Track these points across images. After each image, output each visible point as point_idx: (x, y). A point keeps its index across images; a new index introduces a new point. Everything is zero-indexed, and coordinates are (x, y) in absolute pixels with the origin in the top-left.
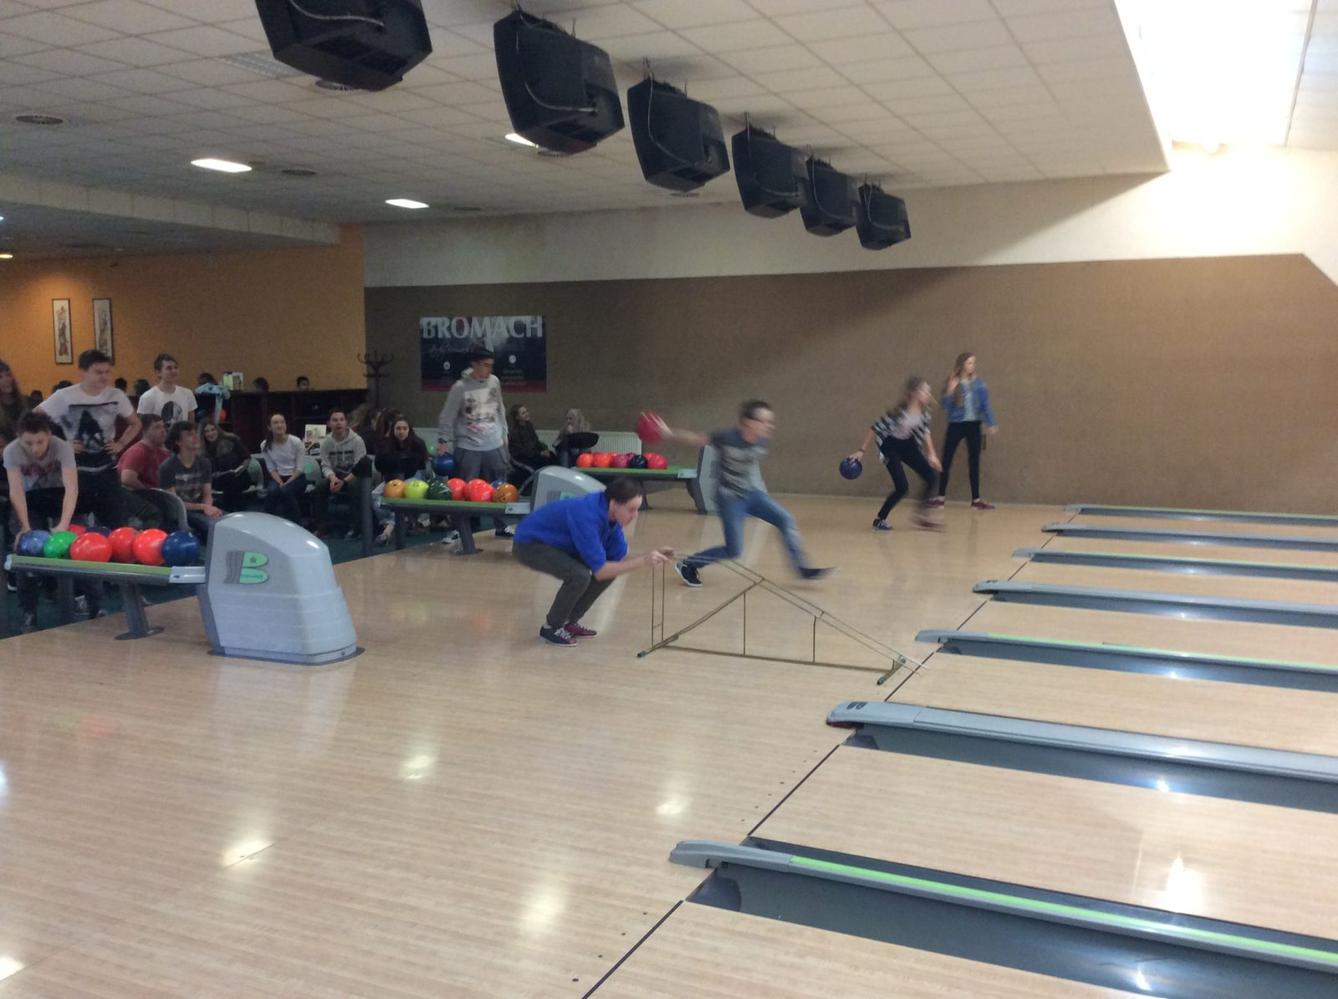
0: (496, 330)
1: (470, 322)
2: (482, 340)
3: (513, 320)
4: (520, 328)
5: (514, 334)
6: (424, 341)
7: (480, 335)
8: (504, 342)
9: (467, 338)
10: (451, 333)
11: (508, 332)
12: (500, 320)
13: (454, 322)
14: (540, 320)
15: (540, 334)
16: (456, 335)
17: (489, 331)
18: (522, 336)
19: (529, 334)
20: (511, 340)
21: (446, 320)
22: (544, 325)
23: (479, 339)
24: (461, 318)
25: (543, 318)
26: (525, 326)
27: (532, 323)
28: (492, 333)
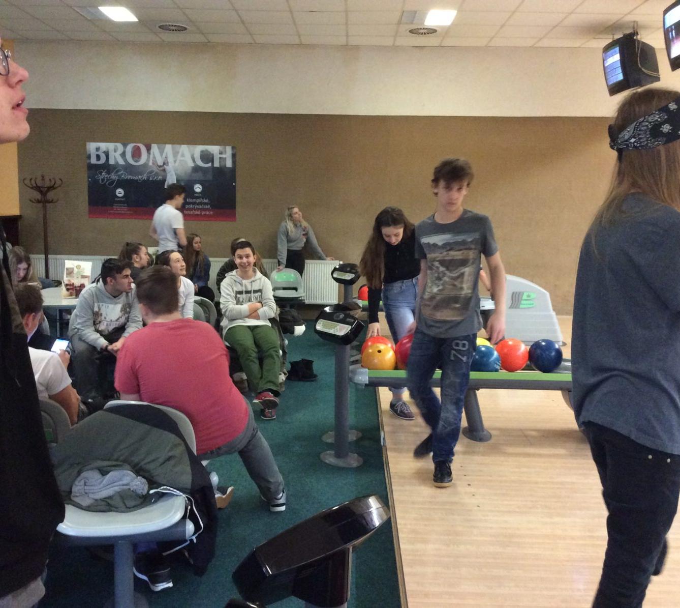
0: (179, 157)
1: (149, 149)
2: (163, 168)
3: (198, 149)
4: (207, 157)
5: (200, 163)
6: (91, 167)
7: (160, 162)
8: (190, 171)
9: (145, 165)
10: (125, 160)
11: (194, 161)
12: (184, 149)
13: (130, 148)
14: (229, 150)
15: (229, 164)
16: (131, 161)
17: (171, 159)
18: (210, 165)
19: (217, 164)
20: (196, 169)
21: (120, 147)
22: (234, 156)
23: (160, 167)
24: (139, 145)
25: (233, 148)
26: (213, 155)
27: (221, 153)
28: (175, 162)
